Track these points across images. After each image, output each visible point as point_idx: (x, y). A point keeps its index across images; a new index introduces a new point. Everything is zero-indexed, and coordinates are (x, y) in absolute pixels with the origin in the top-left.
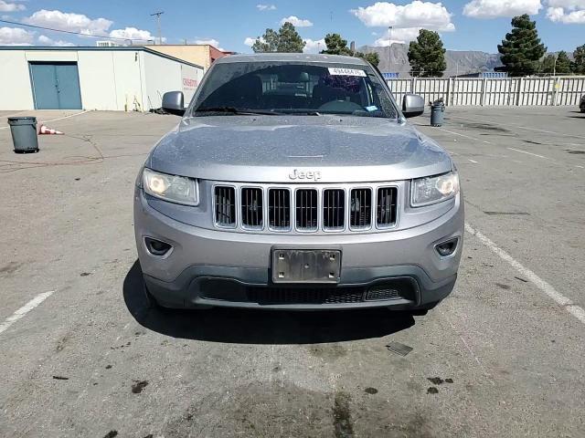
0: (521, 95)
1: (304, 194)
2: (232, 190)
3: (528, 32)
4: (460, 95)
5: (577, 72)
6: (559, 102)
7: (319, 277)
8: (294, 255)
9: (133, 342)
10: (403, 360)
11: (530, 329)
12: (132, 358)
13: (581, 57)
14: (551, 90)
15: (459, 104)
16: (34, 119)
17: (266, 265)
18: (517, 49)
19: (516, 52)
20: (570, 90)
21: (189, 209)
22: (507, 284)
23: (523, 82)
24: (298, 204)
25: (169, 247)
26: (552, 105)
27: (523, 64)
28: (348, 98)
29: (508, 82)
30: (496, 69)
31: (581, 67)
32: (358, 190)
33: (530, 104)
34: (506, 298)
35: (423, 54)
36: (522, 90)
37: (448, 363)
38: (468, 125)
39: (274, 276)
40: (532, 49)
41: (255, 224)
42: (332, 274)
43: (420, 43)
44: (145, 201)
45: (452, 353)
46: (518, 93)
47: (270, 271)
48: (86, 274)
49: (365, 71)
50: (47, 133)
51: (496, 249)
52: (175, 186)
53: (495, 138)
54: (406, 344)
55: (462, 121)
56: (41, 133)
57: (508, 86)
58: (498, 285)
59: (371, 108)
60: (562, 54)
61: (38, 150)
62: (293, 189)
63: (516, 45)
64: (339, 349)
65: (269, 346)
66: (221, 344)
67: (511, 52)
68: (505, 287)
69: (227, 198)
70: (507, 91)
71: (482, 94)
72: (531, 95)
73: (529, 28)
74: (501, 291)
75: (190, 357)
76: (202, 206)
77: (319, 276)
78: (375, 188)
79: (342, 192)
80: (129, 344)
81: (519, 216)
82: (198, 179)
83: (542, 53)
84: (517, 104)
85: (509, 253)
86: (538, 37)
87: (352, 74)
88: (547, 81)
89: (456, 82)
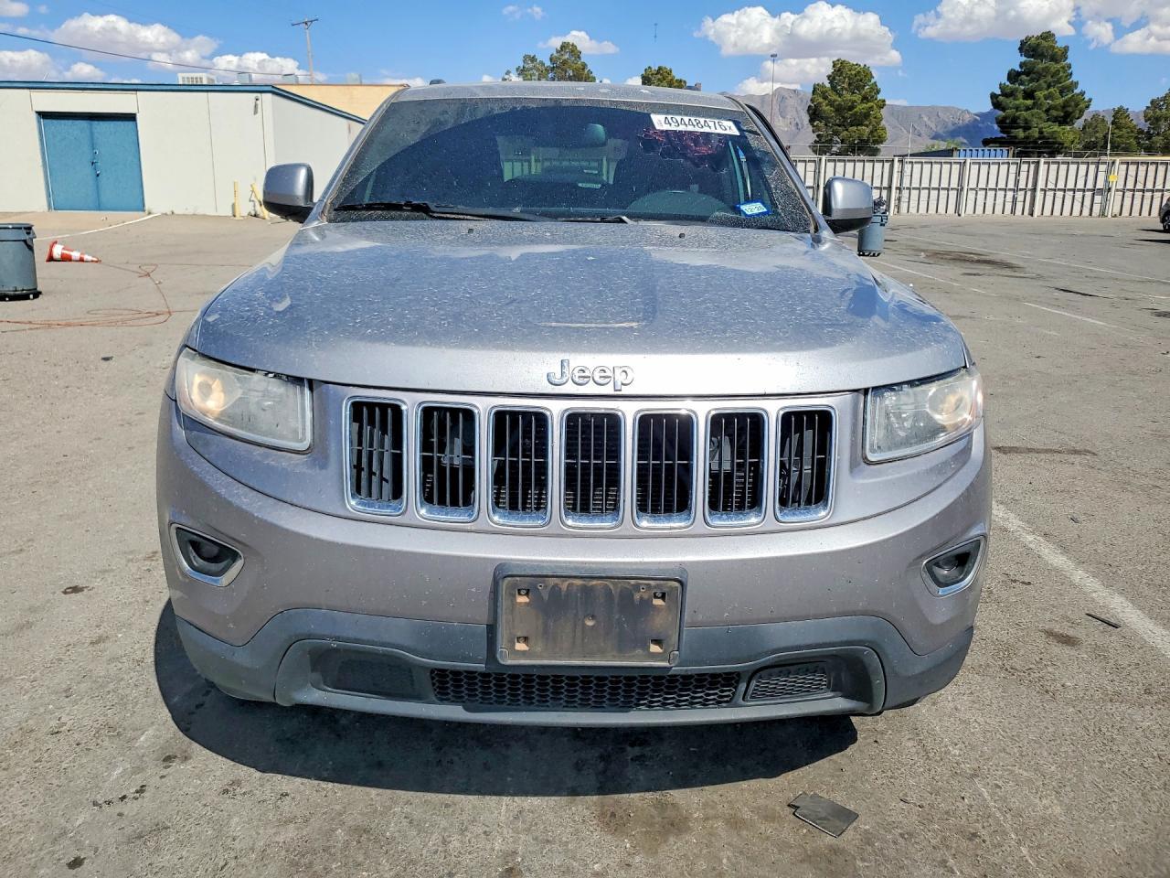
0: (1039, 195)
1: (586, 427)
2: (397, 411)
3: (1054, 67)
4: (915, 193)
5: (1150, 150)
6: (1117, 210)
7: (621, 649)
8: (555, 591)
9: (155, 781)
10: (835, 851)
11: (1149, 762)
12: (140, 837)
13: (1158, 119)
14: (1100, 185)
15: (913, 210)
16: (29, 229)
17: (483, 615)
18: (1029, 102)
19: (1028, 109)
20: (1140, 186)
21: (286, 461)
22: (1071, 633)
23: (1043, 168)
24: (570, 451)
25: (234, 556)
26: (1103, 214)
27: (1041, 132)
28: (695, 187)
29: (1013, 168)
30: (986, 143)
31: (1159, 141)
32: (729, 417)
33: (1057, 212)
34: (1073, 672)
35: (839, 109)
36: (1041, 185)
37: (951, 862)
38: (936, 254)
39: (502, 647)
40: (1060, 101)
41: (454, 503)
42: (657, 642)
43: (833, 88)
44: (180, 434)
45: (961, 832)
46: (1034, 190)
47: (492, 629)
48: (76, 590)
49: (737, 124)
50: (66, 258)
51: (1030, 538)
52: (254, 398)
53: (992, 283)
54: (840, 798)
55: (923, 247)
56: (51, 259)
57: (1012, 177)
58: (1050, 633)
59: (753, 209)
60: (1120, 114)
61: (37, 294)
62: (556, 411)
63: (1029, 95)
64: (670, 813)
65: (491, 800)
66: (373, 792)
67: (1017, 108)
68: (1068, 641)
69: (384, 432)
70: (1011, 185)
71: (960, 191)
72: (1059, 194)
73: (1054, 59)
74: (1057, 649)
75: (290, 833)
76: (317, 452)
77: (623, 647)
78: (773, 411)
79: (687, 424)
80: (141, 790)
81: (1072, 458)
82: (311, 382)
83: (1082, 112)
84: (1032, 214)
85: (1065, 549)
86: (1074, 78)
87: (706, 130)
88: (1092, 167)
89: (908, 168)
